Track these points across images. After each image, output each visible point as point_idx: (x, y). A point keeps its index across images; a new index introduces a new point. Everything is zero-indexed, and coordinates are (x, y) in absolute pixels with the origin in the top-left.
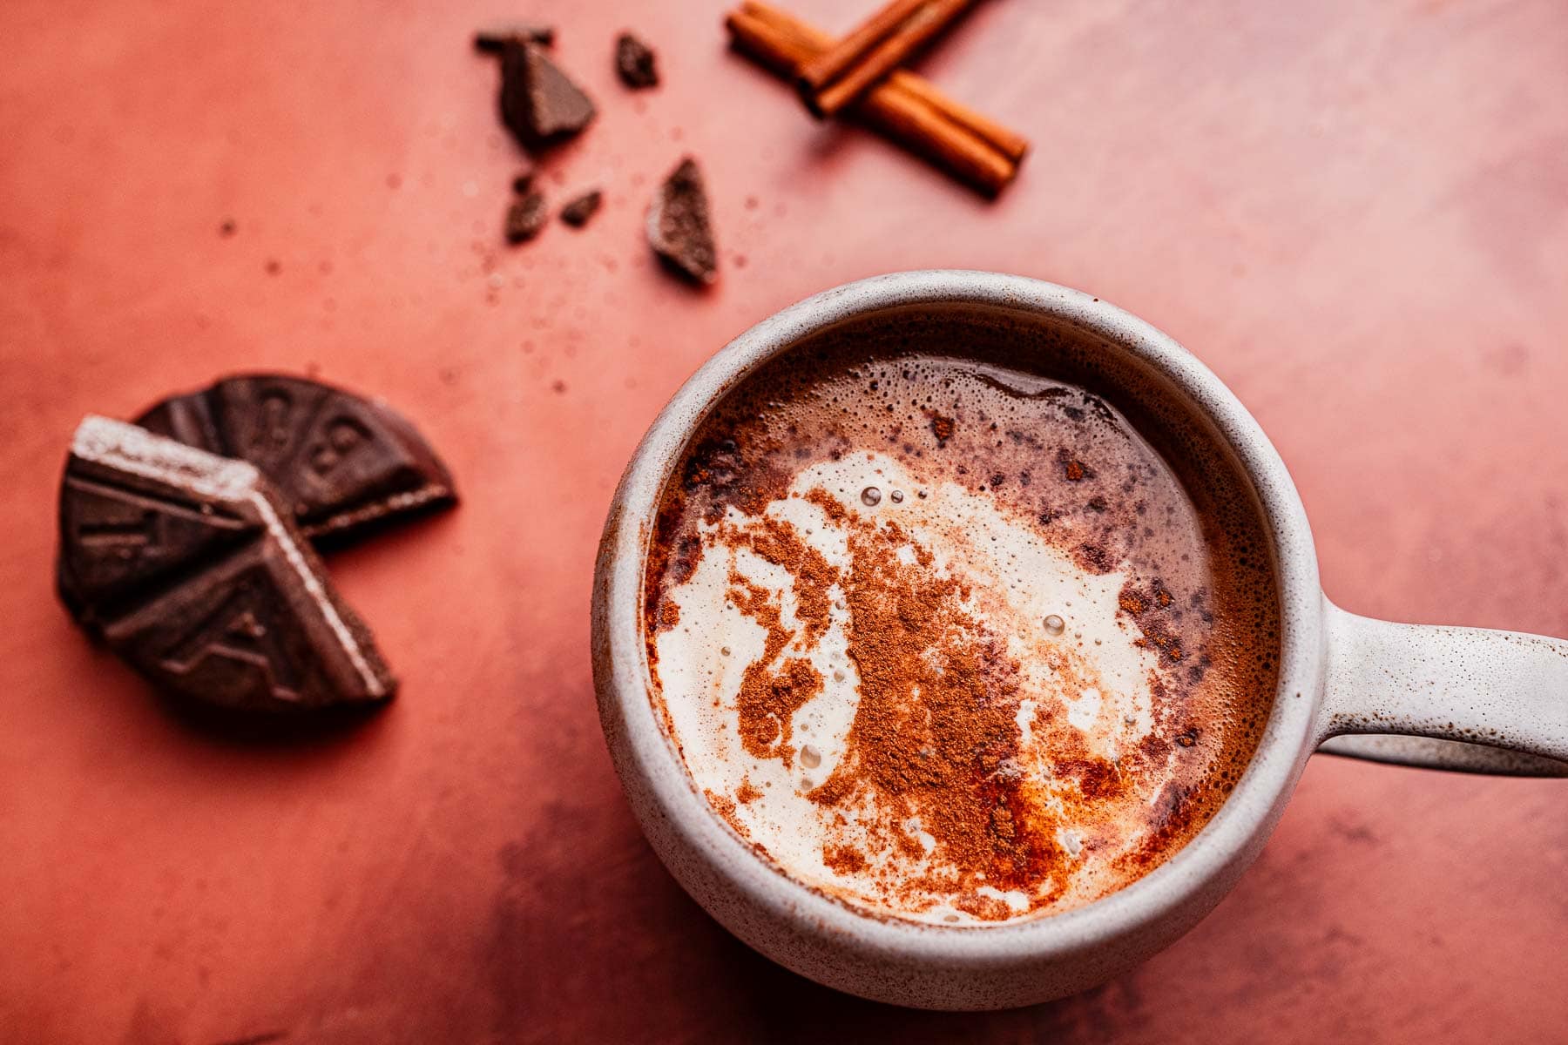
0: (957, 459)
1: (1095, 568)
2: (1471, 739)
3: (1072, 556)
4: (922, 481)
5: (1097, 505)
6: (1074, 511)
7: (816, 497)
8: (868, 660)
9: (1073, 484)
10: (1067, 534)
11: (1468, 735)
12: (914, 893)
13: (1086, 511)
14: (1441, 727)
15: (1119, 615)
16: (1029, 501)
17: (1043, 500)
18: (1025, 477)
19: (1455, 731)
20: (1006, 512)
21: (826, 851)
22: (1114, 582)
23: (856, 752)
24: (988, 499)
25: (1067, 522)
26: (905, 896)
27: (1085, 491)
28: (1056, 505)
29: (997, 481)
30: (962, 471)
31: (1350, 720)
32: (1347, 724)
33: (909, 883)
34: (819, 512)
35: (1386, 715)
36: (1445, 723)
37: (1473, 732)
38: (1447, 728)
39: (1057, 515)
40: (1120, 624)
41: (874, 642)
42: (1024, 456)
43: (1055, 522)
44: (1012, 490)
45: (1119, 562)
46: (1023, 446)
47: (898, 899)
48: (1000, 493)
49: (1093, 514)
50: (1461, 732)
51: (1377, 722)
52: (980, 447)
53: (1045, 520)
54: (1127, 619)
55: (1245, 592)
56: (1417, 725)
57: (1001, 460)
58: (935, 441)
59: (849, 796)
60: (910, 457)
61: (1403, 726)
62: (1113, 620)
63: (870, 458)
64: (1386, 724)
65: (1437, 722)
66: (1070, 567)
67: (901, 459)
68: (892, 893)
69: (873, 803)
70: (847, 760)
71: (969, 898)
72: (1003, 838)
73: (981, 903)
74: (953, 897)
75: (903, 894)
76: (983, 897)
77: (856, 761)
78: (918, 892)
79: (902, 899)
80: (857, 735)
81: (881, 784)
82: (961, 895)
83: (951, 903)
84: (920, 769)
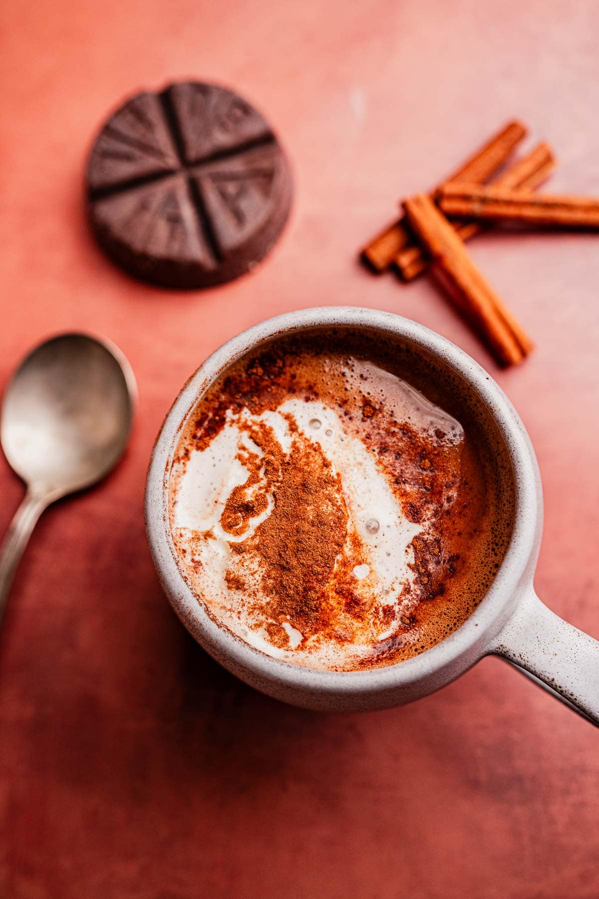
0: (369, 430)
1: (411, 518)
2: (560, 692)
3: (403, 505)
4: (345, 432)
5: (428, 487)
6: (415, 484)
7: (288, 417)
8: (282, 500)
9: (421, 470)
10: (404, 494)
11: (560, 689)
12: (257, 612)
13: (420, 486)
14: (548, 678)
15: (408, 547)
16: (395, 468)
17: (402, 471)
18: (399, 455)
19: (553, 683)
20: (381, 467)
21: (228, 573)
22: (416, 529)
23: (258, 537)
24: (372, 457)
25: (408, 488)
26: (251, 612)
27: (425, 477)
28: (407, 476)
29: (383, 450)
30: (369, 437)
31: (507, 651)
33: (255, 605)
34: (286, 424)
35: (525, 658)
36: (551, 677)
37: (562, 689)
38: (550, 680)
39: (405, 482)
40: (406, 551)
41: (288, 494)
42: (403, 444)
43: (403, 485)
44: (389, 458)
45: (424, 520)
46: (404, 439)
47: (247, 613)
48: (382, 457)
49: (423, 490)
50: (556, 686)
51: (519, 659)
52: (383, 429)
53: (398, 481)
54: (412, 550)
55: (485, 566)
56: (537, 671)
57: (391, 441)
58: (362, 416)
59: (248, 555)
60: (346, 418)
61: (530, 667)
63: (324, 408)
64: (523, 663)
65: (547, 675)
67: (341, 417)
68: (245, 608)
69: (258, 563)
70: (253, 538)
71: (276, 625)
72: (308, 607)
73: (279, 631)
74: (270, 621)
75: (251, 610)
76: (283, 628)
77: (257, 541)
78: (258, 612)
79: (249, 614)
80: (261, 529)
81: (265, 557)
82: (274, 622)
83: (267, 623)
84: (283, 557)
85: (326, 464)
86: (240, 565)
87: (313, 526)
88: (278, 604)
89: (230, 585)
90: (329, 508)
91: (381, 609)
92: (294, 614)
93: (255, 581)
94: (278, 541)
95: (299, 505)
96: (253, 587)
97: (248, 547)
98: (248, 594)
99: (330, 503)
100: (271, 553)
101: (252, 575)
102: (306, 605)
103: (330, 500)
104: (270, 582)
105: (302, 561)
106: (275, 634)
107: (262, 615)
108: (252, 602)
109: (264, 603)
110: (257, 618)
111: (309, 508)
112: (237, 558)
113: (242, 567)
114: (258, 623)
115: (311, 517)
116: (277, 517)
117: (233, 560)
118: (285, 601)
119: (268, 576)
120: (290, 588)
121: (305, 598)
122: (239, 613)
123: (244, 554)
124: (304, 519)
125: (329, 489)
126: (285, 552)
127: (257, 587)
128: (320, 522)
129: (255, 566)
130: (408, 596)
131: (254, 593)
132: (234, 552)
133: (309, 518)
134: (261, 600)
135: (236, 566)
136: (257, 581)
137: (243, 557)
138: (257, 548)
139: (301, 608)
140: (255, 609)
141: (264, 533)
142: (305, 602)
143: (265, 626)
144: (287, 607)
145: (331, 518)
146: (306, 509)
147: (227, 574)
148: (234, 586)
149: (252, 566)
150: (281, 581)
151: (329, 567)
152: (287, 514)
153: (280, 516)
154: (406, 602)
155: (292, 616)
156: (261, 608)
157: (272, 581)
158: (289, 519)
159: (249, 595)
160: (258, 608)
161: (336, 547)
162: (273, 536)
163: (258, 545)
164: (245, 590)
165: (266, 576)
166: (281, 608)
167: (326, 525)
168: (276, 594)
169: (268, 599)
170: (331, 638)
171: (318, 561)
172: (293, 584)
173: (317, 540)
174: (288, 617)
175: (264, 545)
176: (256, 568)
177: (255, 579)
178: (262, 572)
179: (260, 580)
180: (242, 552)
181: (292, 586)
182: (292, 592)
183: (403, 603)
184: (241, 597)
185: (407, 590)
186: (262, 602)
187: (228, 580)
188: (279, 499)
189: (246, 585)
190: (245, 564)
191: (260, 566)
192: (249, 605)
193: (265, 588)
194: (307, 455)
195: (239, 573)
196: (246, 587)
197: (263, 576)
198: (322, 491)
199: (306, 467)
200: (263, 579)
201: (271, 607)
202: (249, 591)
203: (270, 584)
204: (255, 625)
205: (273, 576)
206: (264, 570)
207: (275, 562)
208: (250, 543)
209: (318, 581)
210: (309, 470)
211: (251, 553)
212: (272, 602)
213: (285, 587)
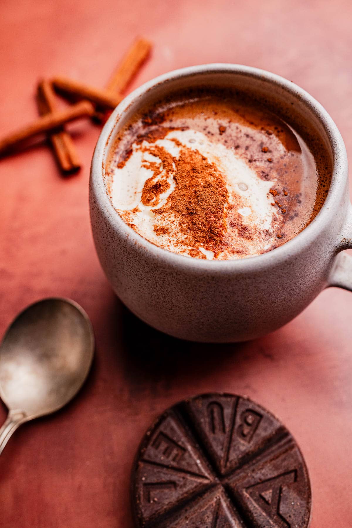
0: (225, 139)
1: (264, 179)
3: (257, 173)
4: (211, 142)
5: (270, 161)
6: (261, 161)
7: (173, 140)
8: (180, 180)
9: (263, 153)
10: (257, 167)
12: (179, 245)
13: (265, 161)
15: (268, 194)
16: (247, 154)
17: (252, 156)
18: (247, 148)
20: (238, 156)
22: (270, 184)
23: (170, 202)
24: (232, 151)
25: (258, 163)
26: (176, 245)
27: (267, 156)
28: (255, 157)
29: (237, 147)
30: (226, 142)
31: (349, 241)
32: (347, 243)
33: (178, 241)
34: (173, 143)
39: (255, 161)
40: (267, 197)
41: (183, 175)
42: (248, 142)
43: (254, 163)
44: (241, 151)
45: (273, 179)
46: (249, 139)
47: (174, 246)
48: (237, 151)
49: (267, 163)
52: (234, 136)
53: (250, 161)
54: (271, 196)
57: (239, 142)
58: (219, 132)
59: (166, 214)
60: (209, 135)
62: (266, 196)
63: (195, 133)
66: (255, 176)
67: (206, 135)
68: (172, 243)
69: (173, 217)
70: (166, 204)
71: (195, 250)
72: (213, 234)
73: (198, 253)
74: (190, 248)
75: (176, 244)
76: (200, 251)
77: (170, 205)
78: (181, 245)
79: (175, 246)
80: (171, 197)
81: (178, 211)
82: (193, 248)
83: (189, 250)
84: (189, 209)
85: (204, 159)
86: (162, 220)
87: (205, 188)
88: (193, 236)
89: (158, 233)
90: (212, 178)
91: (262, 232)
92: (205, 241)
93: (175, 226)
94: (184, 202)
95: (193, 180)
96: (174, 230)
97: (165, 210)
98: (171, 235)
99: (212, 177)
100: (181, 208)
101: (172, 223)
102: (211, 233)
103: (211, 175)
104: (184, 226)
105: (203, 207)
106: (196, 255)
107: (184, 245)
108: (175, 240)
109: (183, 239)
110: (181, 248)
111: (199, 180)
112: (160, 217)
113: (164, 221)
114: (182, 250)
115: (202, 184)
116: (179, 189)
117: (157, 218)
118: (197, 233)
119: (182, 222)
120: (199, 224)
121: (210, 228)
122: (169, 246)
123: (163, 214)
124: (198, 186)
125: (209, 170)
126: (190, 205)
127: (176, 229)
128: (208, 185)
129: (173, 218)
130: (276, 222)
131: (175, 234)
132: (157, 214)
133: (201, 184)
134: (181, 238)
135: (160, 221)
136: (176, 226)
137: (163, 215)
138: (171, 208)
139: (208, 236)
140: (178, 243)
141: (174, 199)
142: (211, 230)
143: (187, 252)
144: (199, 237)
145: (214, 183)
146: (198, 180)
147: (155, 227)
148: (161, 233)
149: (170, 219)
150: (192, 222)
151: (220, 209)
152: (186, 186)
153: (181, 188)
154: (276, 226)
155: (204, 243)
156: (183, 242)
157: (185, 225)
158: (188, 189)
159: (173, 236)
160: (181, 243)
161: (222, 197)
162: (180, 200)
163: (172, 206)
164: (169, 233)
165: (181, 222)
166: (196, 239)
167: (212, 186)
168: (191, 231)
169: (186, 236)
170: (233, 253)
171: (213, 205)
172: (200, 221)
173: (210, 195)
174: (202, 244)
175: (175, 205)
176: (174, 219)
177: (175, 225)
178: (178, 220)
179: (177, 225)
180: (162, 212)
181: (200, 223)
182: (201, 226)
183: (274, 227)
184: (167, 237)
185: (275, 219)
186: (182, 239)
187: (156, 230)
188: (179, 179)
189: (169, 230)
190: (166, 219)
191: (175, 218)
192: (174, 242)
193: (182, 230)
194: (191, 156)
195: (163, 225)
196: (169, 231)
197: (179, 223)
198: (205, 171)
199: (191, 162)
200: (180, 224)
201: (189, 240)
202: (172, 233)
203: (185, 227)
204: (181, 252)
205: (185, 222)
206: (179, 219)
207: (185, 213)
208: (165, 207)
209: (216, 217)
210: (194, 162)
211: (168, 212)
212: (189, 237)
213: (195, 224)
